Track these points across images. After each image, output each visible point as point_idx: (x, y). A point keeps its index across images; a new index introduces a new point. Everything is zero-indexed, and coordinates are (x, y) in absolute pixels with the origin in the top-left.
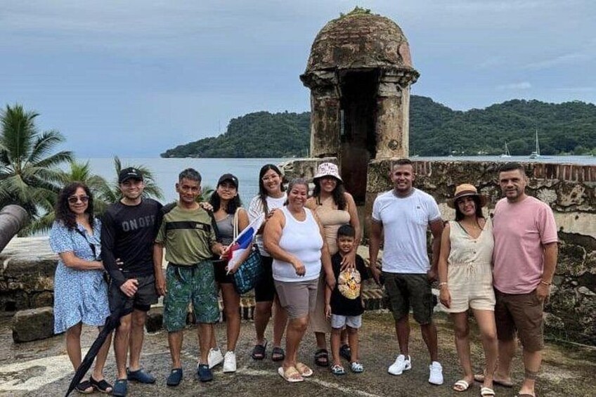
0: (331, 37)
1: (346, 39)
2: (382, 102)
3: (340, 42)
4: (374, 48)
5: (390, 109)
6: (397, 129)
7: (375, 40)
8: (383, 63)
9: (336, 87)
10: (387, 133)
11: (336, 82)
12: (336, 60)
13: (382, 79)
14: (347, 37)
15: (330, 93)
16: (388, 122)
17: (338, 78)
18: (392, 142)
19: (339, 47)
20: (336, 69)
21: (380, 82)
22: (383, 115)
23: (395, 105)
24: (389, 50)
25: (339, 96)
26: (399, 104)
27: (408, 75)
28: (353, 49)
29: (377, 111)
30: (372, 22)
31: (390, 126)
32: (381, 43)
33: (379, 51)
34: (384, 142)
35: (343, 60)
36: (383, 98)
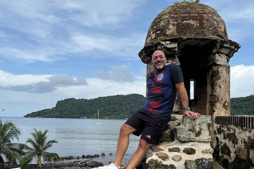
2: (218, 69)
3: (181, 19)
4: (210, 25)
5: (223, 76)
6: (228, 92)
7: (210, 19)
8: (218, 38)
9: (176, 56)
10: (222, 95)
11: (177, 52)
12: (180, 33)
13: (219, 50)
14: (188, 15)
15: (172, 61)
16: (223, 86)
17: (178, 49)
18: (225, 103)
19: (181, 22)
20: (179, 40)
21: (215, 53)
22: (219, 80)
23: (226, 73)
24: (220, 28)
25: (179, 64)
26: (228, 72)
27: (236, 49)
28: (194, 24)
29: (214, 76)
30: (204, 7)
31: (224, 90)
32: (215, 22)
33: (213, 28)
34: (220, 103)
35: (186, 33)
36: (219, 66)
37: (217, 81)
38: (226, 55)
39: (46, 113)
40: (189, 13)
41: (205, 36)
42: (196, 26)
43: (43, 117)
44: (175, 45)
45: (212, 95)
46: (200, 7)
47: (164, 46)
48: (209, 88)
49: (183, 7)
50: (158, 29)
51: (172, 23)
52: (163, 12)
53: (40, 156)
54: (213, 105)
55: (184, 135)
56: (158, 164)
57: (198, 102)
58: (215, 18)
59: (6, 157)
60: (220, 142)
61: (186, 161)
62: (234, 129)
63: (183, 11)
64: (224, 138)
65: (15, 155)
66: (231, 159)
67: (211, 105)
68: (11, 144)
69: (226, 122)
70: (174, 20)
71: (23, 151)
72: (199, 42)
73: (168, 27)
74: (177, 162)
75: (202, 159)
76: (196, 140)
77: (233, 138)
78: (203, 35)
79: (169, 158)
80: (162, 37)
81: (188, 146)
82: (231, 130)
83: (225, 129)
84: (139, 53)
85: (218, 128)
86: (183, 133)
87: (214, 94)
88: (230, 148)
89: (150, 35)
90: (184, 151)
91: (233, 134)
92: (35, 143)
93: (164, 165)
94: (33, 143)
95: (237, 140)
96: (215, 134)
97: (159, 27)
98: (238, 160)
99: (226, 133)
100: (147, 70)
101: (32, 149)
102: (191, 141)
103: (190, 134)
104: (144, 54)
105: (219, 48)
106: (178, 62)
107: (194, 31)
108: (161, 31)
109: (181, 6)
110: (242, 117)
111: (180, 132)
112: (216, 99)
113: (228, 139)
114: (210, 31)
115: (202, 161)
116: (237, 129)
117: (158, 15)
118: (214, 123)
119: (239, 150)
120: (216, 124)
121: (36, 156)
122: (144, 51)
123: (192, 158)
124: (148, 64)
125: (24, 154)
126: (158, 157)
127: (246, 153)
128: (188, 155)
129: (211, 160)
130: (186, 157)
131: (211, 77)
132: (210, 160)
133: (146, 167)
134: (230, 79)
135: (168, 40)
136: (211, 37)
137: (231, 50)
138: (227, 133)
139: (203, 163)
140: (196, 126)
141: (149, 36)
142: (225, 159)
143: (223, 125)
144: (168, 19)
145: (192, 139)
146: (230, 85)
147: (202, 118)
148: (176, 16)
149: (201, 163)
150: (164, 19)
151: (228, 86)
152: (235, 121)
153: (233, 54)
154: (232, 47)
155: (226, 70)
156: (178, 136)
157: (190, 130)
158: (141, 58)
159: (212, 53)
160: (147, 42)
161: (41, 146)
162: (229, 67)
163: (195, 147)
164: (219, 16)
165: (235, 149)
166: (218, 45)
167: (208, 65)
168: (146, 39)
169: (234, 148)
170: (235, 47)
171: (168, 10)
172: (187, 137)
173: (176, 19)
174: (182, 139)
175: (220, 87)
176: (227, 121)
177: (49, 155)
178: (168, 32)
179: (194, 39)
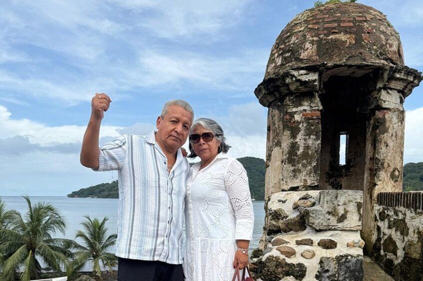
0: (310, 26)
1: (335, 28)
2: (384, 115)
3: (326, 32)
4: (373, 42)
5: (393, 127)
6: (399, 153)
7: (375, 31)
8: (386, 63)
9: (317, 95)
10: (389, 159)
11: (318, 87)
12: (323, 55)
13: (387, 84)
14: (336, 25)
15: (309, 102)
16: (391, 144)
17: (320, 82)
18: (394, 171)
19: (325, 38)
20: (321, 68)
21: (380, 89)
22: (385, 134)
23: (398, 122)
24: (391, 46)
25: (321, 108)
26: (402, 120)
27: (416, 81)
28: (346, 41)
29: (378, 127)
30: (365, 9)
31: (393, 150)
32: (382, 36)
33: (379, 46)
34: (386, 171)
35: (333, 55)
36: (385, 111)
37: (382, 136)
38: (399, 91)
39: (103, 191)
40: (339, 21)
41: (365, 60)
42: (350, 43)
43: (99, 197)
44: (313, 77)
45: (373, 158)
46: (357, 10)
47: (296, 77)
48: (369, 147)
49: (329, 11)
50: (287, 48)
51: (311, 39)
52: (295, 20)
53: (97, 259)
54: (375, 175)
55: (320, 220)
56: (280, 262)
57: (351, 170)
58: (383, 28)
59: (43, 260)
60: (382, 234)
61: (322, 259)
62: (403, 213)
63: (329, 18)
64: (389, 227)
65: (57, 257)
66: (397, 259)
67: (371, 174)
68: (51, 240)
69: (392, 201)
70: (313, 34)
71: (71, 250)
72: (354, 70)
73: (303, 46)
74: (308, 260)
75: (346, 256)
76: (338, 228)
77: (401, 226)
78: (361, 58)
79: (296, 254)
80: (293, 64)
81: (326, 236)
82: (400, 214)
83: (391, 213)
84: (256, 89)
85: (380, 211)
86: (319, 218)
87: (377, 156)
88: (397, 243)
89: (274, 59)
90: (319, 244)
91: (402, 220)
92: (88, 238)
93: (289, 264)
94: (86, 239)
95: (408, 229)
96: (375, 221)
97: (288, 46)
98: (407, 260)
99: (392, 220)
100: (268, 118)
101: (85, 249)
102: (330, 230)
103: (329, 219)
104: (264, 92)
105: (386, 80)
106: (320, 104)
107: (346, 53)
108: (292, 53)
109: (325, 9)
110: (416, 193)
111: (314, 215)
112: (379, 165)
113: (394, 229)
114: (373, 52)
115: (347, 259)
116: (408, 213)
117: (287, 26)
118: (375, 203)
119: (410, 244)
120: (377, 205)
121: (92, 258)
122: (264, 87)
123: (332, 254)
124: (271, 109)
125: (71, 255)
126: (279, 252)
127: (420, 249)
128: (325, 250)
129: (360, 257)
130: (322, 253)
131: (373, 128)
132: (358, 257)
133: (261, 267)
134: (405, 131)
135: (303, 67)
136: (373, 63)
137: (408, 84)
138: (394, 219)
139: (348, 262)
140: (339, 207)
141: (271, 61)
142: (388, 259)
143: (389, 207)
144: (303, 33)
145: (333, 226)
146: (404, 142)
147: (349, 195)
148: (316, 27)
149: (345, 262)
150: (297, 32)
151: (400, 143)
152: (406, 199)
153: (411, 90)
154: (409, 79)
155: (398, 117)
156: (310, 221)
157: (329, 213)
158: (259, 98)
159: (375, 89)
160: (269, 70)
161: (98, 243)
162: (403, 112)
163: (337, 238)
164: (389, 25)
165: (405, 243)
166: (386, 76)
167: (369, 108)
168: (268, 66)
169: (403, 242)
170: (415, 78)
171: (304, 17)
172: (325, 224)
173: (316, 32)
174: (316, 226)
175: (387, 146)
176: (395, 199)
177: (112, 257)
178: (304, 55)
179: (346, 65)
